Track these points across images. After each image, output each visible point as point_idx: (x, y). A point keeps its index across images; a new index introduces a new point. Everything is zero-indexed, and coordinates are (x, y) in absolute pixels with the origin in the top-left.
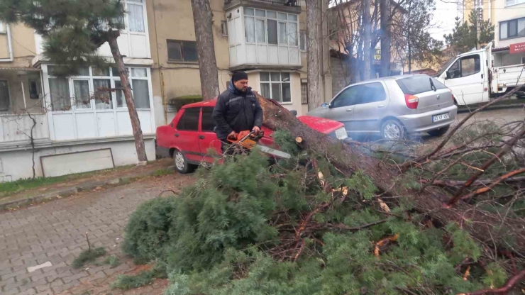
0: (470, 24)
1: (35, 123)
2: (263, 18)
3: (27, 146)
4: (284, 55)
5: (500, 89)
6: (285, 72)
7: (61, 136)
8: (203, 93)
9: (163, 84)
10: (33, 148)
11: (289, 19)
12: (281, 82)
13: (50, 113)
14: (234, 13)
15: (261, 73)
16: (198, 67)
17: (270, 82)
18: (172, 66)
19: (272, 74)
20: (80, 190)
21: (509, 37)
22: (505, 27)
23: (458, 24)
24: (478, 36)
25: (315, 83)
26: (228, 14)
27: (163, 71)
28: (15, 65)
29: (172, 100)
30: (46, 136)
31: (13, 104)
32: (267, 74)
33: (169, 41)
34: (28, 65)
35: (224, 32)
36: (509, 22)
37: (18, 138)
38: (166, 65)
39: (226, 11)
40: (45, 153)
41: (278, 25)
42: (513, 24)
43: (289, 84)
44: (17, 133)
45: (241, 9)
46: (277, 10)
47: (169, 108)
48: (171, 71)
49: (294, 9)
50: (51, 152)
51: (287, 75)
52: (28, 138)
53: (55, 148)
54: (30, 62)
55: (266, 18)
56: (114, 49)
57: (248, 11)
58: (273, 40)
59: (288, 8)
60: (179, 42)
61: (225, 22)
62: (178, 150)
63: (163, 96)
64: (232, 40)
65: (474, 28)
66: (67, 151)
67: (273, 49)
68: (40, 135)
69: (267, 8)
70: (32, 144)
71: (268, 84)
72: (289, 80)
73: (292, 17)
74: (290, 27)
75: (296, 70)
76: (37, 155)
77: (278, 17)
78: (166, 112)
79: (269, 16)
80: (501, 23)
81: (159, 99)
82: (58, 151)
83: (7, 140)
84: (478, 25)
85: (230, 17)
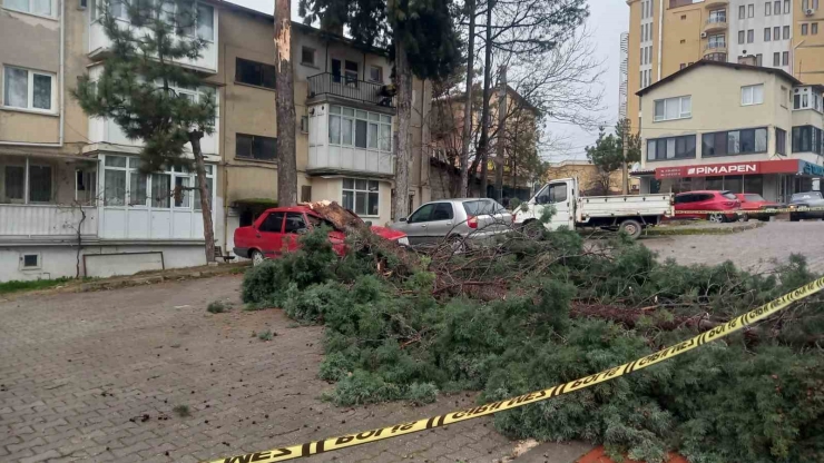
0: (616, 137)
1: (84, 217)
2: (351, 118)
3: (72, 241)
4: (373, 160)
5: (583, 219)
6: (373, 180)
7: (108, 234)
8: (279, 198)
9: (227, 183)
10: (79, 245)
11: (382, 121)
12: (367, 191)
13: (101, 209)
14: (318, 109)
15: (344, 179)
16: (276, 167)
17: (355, 190)
18: (238, 163)
19: (358, 181)
20: (165, 278)
21: (657, 158)
22: (653, 145)
23: (601, 135)
24: (625, 153)
25: (403, 196)
26: (310, 109)
27: (229, 169)
28: (65, 151)
29: (235, 203)
30: (94, 232)
31: (55, 194)
32: (352, 181)
33: (238, 135)
34: (77, 152)
35: (304, 128)
36: (657, 140)
37: (64, 232)
38: (232, 162)
39: (308, 105)
40: (89, 252)
41: (369, 127)
42: (662, 143)
43: (377, 194)
44: (64, 226)
45: (326, 106)
46: (369, 110)
47: (230, 212)
48: (238, 169)
49: (389, 110)
50: (96, 251)
51: (375, 184)
52: (75, 233)
53: (101, 246)
54: (81, 149)
55: (355, 118)
56: (196, 149)
57: (334, 109)
58: (361, 143)
59: (382, 109)
60: (251, 136)
61: (307, 117)
62: (258, 251)
63: (225, 198)
64: (312, 139)
65: (619, 142)
66: (113, 251)
67: (361, 153)
68: (88, 231)
69: (357, 107)
70: (79, 239)
71: (352, 193)
72: (377, 189)
73: (386, 119)
74: (383, 129)
75: (387, 179)
76: (82, 253)
77: (369, 119)
78: (226, 216)
79: (358, 116)
80: (649, 141)
81: (221, 200)
82: (104, 251)
83: (52, 233)
84: (626, 140)
85: (313, 113)
